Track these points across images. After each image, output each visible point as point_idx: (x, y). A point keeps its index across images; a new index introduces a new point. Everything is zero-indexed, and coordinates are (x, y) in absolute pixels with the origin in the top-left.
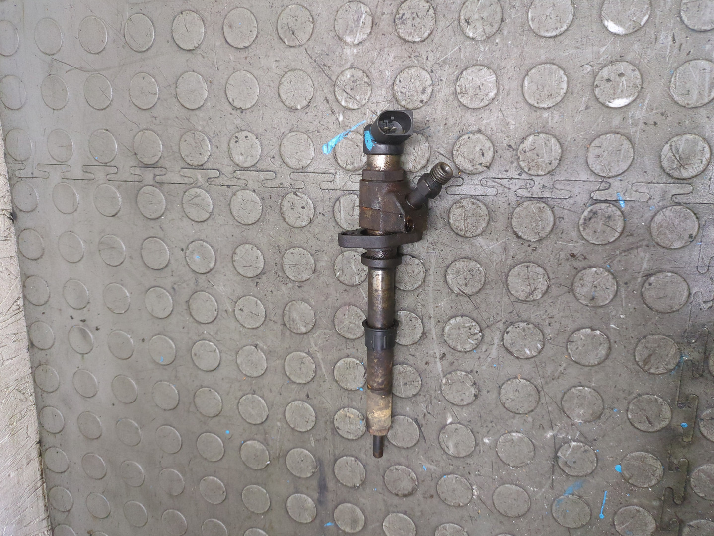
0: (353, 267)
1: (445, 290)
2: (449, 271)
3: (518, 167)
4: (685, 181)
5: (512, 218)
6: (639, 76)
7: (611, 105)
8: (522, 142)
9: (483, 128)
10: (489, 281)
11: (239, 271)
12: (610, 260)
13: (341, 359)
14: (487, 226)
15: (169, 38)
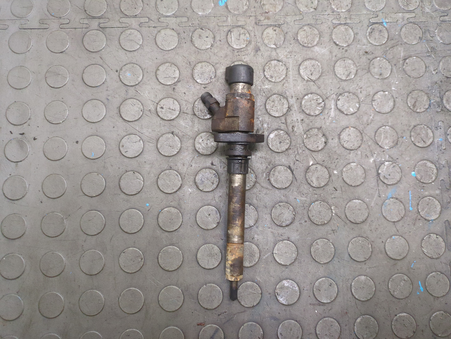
1: (300, 80)
2: (301, 68)
3: (331, 9)
4: (411, 11)
5: (332, 35)
10: (324, 71)
11: (161, 81)
12: (385, 54)
14: (319, 40)
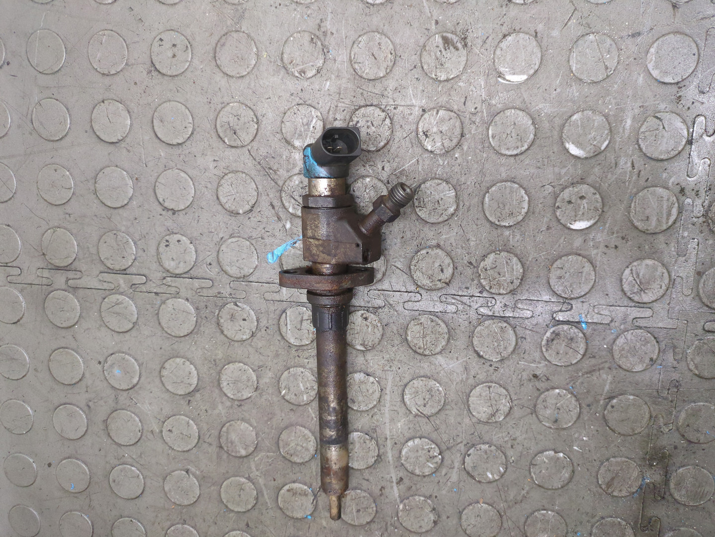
0: (301, 385)
1: (402, 410)
2: (407, 391)
3: (479, 285)
4: (645, 305)
5: (473, 337)
6: (600, 200)
7: (572, 227)
8: (484, 260)
9: (442, 243)
10: (449, 402)
11: (168, 388)
12: (573, 382)
13: (286, 484)
14: (447, 345)
15: (88, 128)
